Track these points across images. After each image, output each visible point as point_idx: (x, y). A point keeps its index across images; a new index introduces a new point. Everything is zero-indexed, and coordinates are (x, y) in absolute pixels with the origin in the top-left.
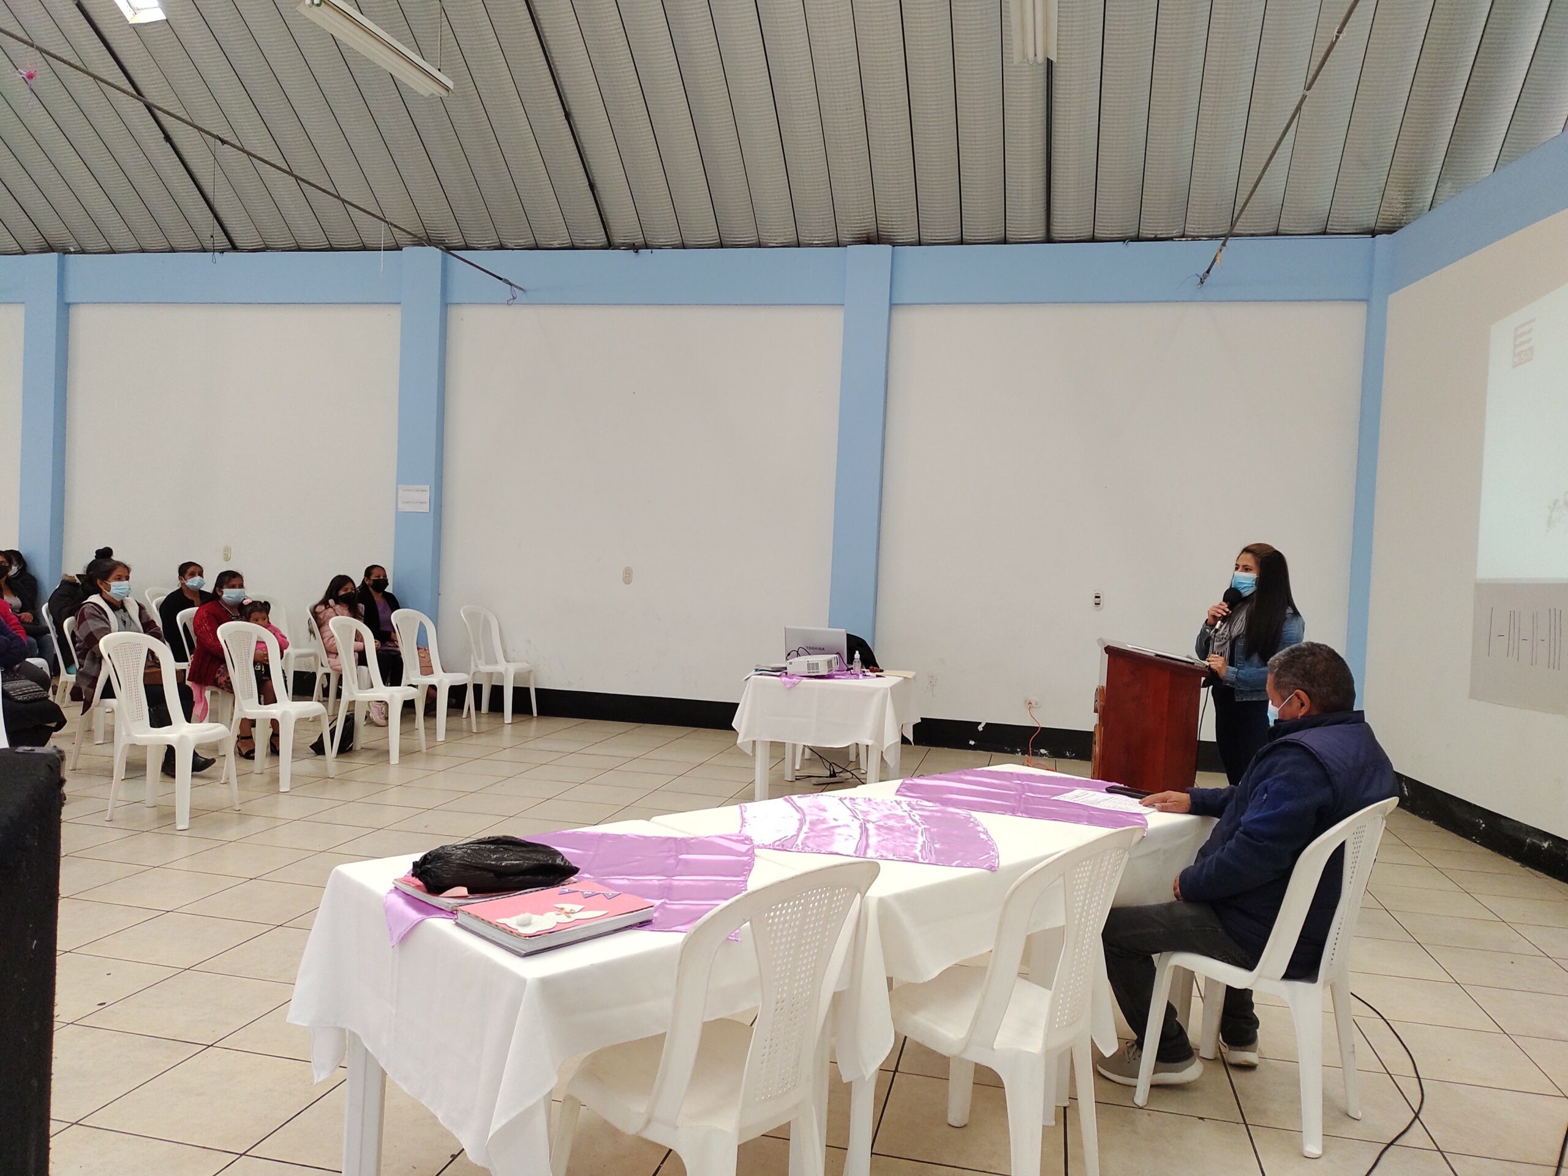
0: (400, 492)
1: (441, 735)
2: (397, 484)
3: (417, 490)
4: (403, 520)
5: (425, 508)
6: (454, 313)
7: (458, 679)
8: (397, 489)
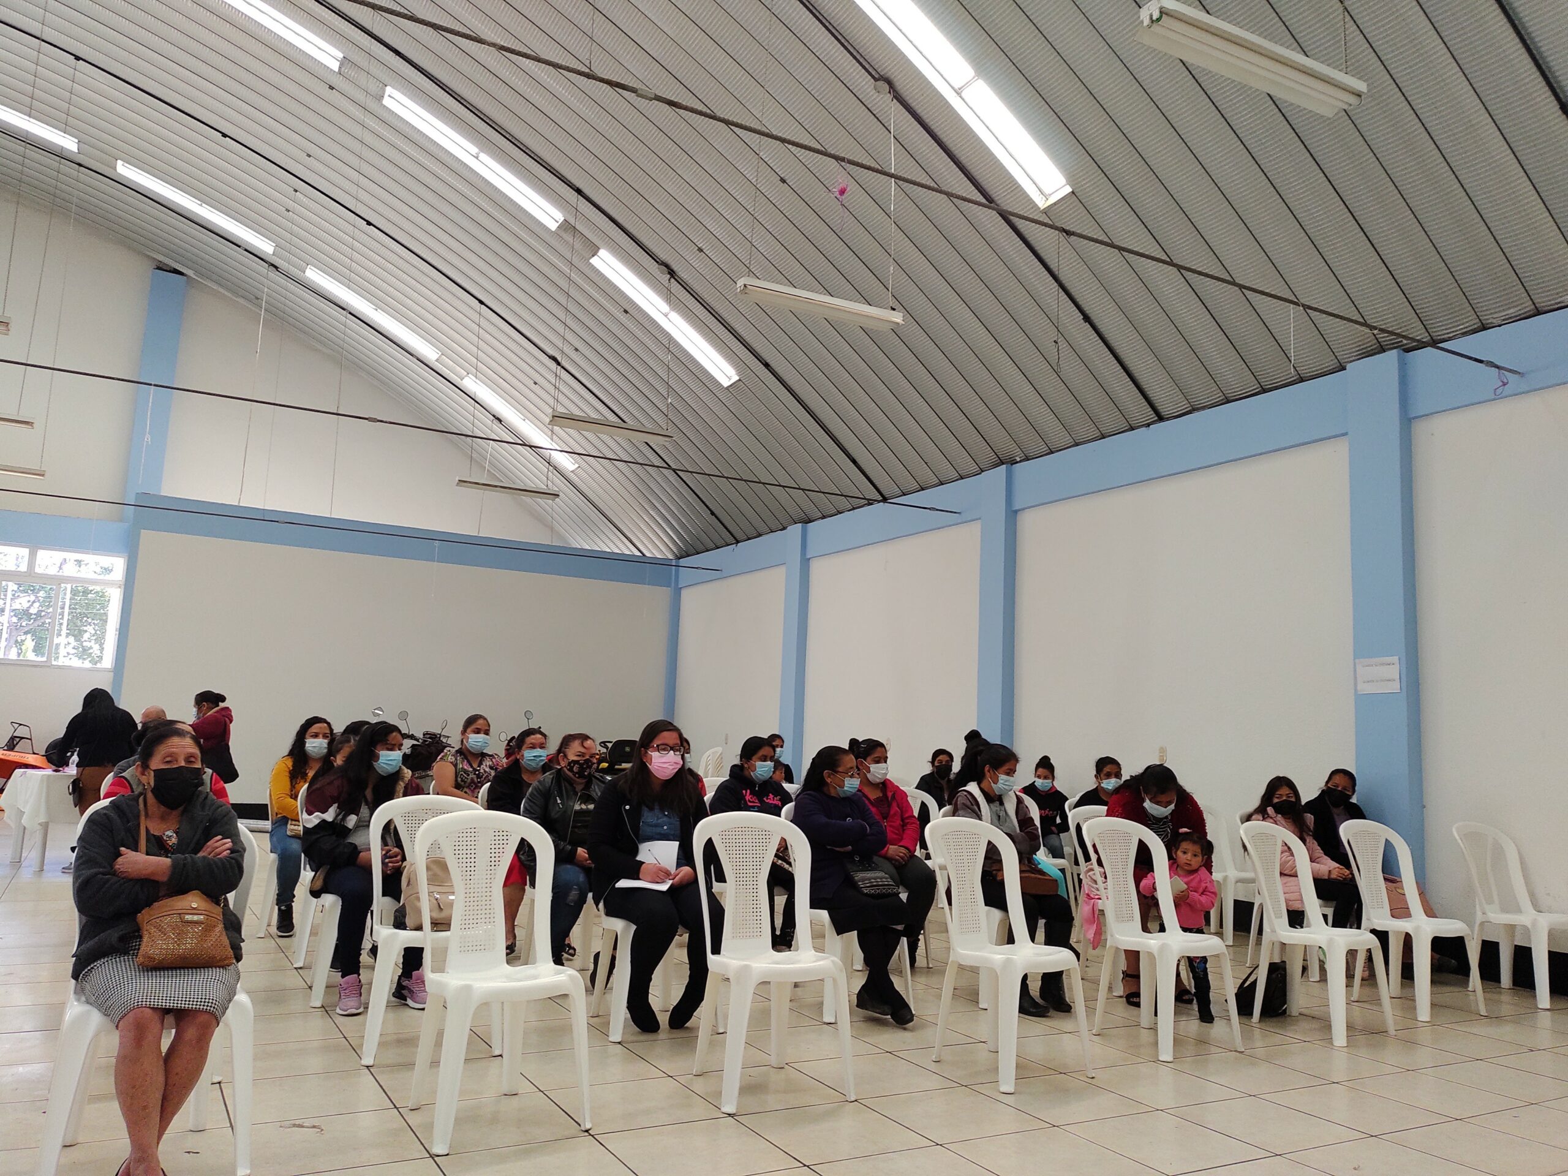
0: (1359, 668)
1: (1424, 1012)
2: (1354, 659)
3: (1383, 664)
4: (1365, 704)
5: (1395, 687)
6: (1421, 429)
7: (1450, 928)
8: (1355, 665)
